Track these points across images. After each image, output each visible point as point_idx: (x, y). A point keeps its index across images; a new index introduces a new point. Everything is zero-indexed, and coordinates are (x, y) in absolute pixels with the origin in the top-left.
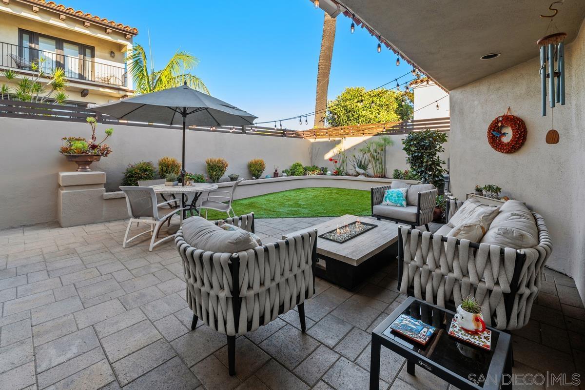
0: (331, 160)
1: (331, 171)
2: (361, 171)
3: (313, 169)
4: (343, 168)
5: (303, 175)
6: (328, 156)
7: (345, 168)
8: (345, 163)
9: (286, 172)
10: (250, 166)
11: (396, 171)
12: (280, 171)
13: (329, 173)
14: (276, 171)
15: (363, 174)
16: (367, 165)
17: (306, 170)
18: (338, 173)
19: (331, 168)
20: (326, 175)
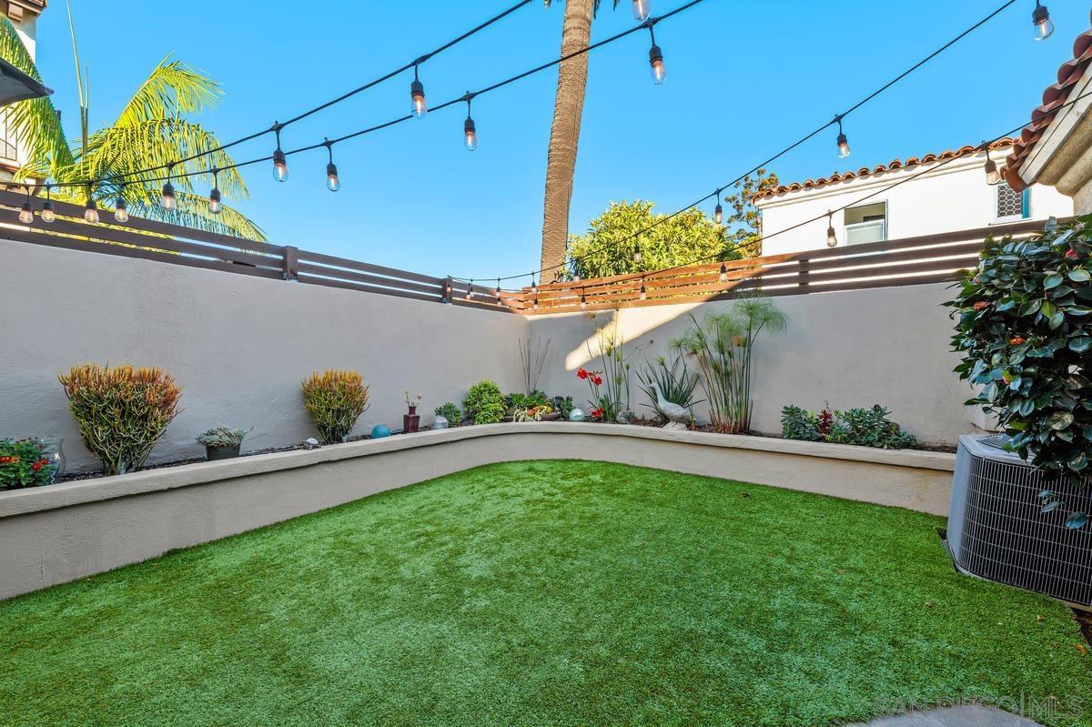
0: (583, 374)
1: (581, 408)
2: (674, 409)
3: (533, 401)
4: (618, 398)
5: (502, 421)
6: (576, 360)
7: (623, 399)
8: (623, 384)
9: (446, 415)
10: (311, 393)
11: (791, 412)
12: (424, 413)
13: (577, 413)
14: (412, 409)
15: (681, 420)
16: (690, 391)
17: (510, 405)
18: (603, 414)
19: (585, 398)
20: (566, 418)
